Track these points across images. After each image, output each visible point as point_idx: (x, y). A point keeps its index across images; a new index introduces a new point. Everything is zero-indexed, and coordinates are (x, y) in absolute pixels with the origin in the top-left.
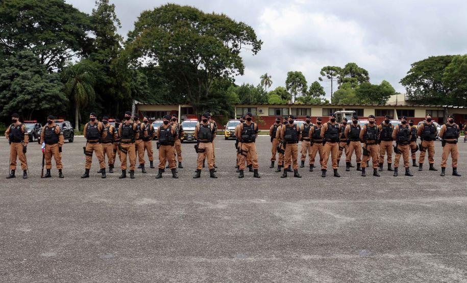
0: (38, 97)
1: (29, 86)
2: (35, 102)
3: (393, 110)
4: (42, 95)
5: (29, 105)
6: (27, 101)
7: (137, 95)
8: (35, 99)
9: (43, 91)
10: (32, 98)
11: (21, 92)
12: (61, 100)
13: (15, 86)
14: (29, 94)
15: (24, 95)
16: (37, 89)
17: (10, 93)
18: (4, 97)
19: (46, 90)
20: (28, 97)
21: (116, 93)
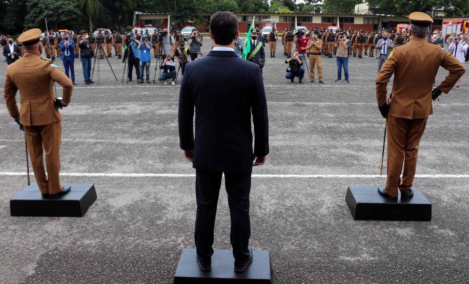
0: (58, 13)
1: (51, 4)
2: (56, 16)
3: (337, 18)
4: (61, 11)
5: (52, 18)
6: (50, 16)
7: (142, 7)
8: (56, 14)
9: (62, 8)
10: (54, 13)
11: (46, 8)
12: (75, 14)
13: (42, 5)
14: (52, 10)
15: (48, 11)
16: (57, 6)
17: (39, 9)
18: (35, 13)
19: (64, 7)
20: (51, 12)
21: (121, 6)
